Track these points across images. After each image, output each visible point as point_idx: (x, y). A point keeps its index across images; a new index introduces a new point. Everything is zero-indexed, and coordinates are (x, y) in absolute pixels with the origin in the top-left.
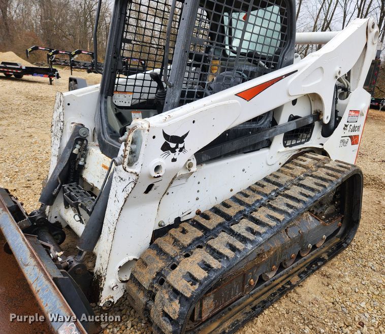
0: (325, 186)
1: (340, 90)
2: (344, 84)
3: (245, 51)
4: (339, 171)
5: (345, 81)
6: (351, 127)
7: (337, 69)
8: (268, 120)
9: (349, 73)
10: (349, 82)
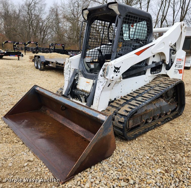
0: (168, 86)
1: (172, 51)
2: (174, 48)
3: (135, 39)
4: (174, 81)
5: (174, 47)
6: (178, 66)
7: (170, 42)
8: (144, 63)
9: (175, 44)
10: (176, 47)
